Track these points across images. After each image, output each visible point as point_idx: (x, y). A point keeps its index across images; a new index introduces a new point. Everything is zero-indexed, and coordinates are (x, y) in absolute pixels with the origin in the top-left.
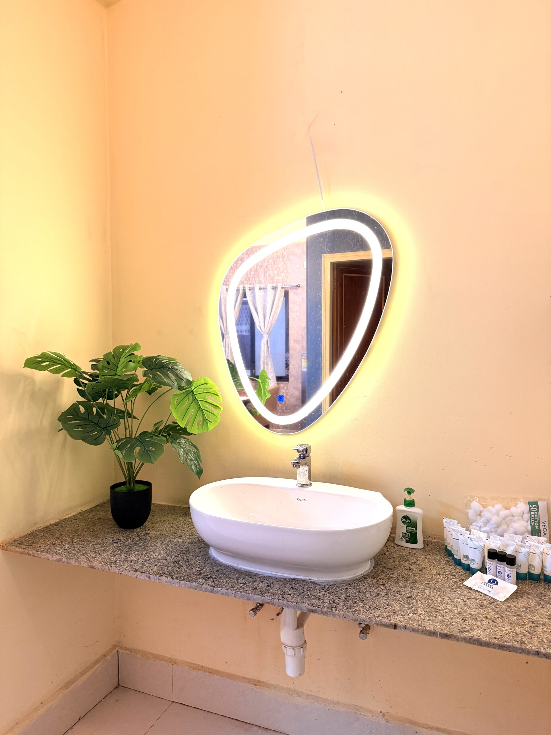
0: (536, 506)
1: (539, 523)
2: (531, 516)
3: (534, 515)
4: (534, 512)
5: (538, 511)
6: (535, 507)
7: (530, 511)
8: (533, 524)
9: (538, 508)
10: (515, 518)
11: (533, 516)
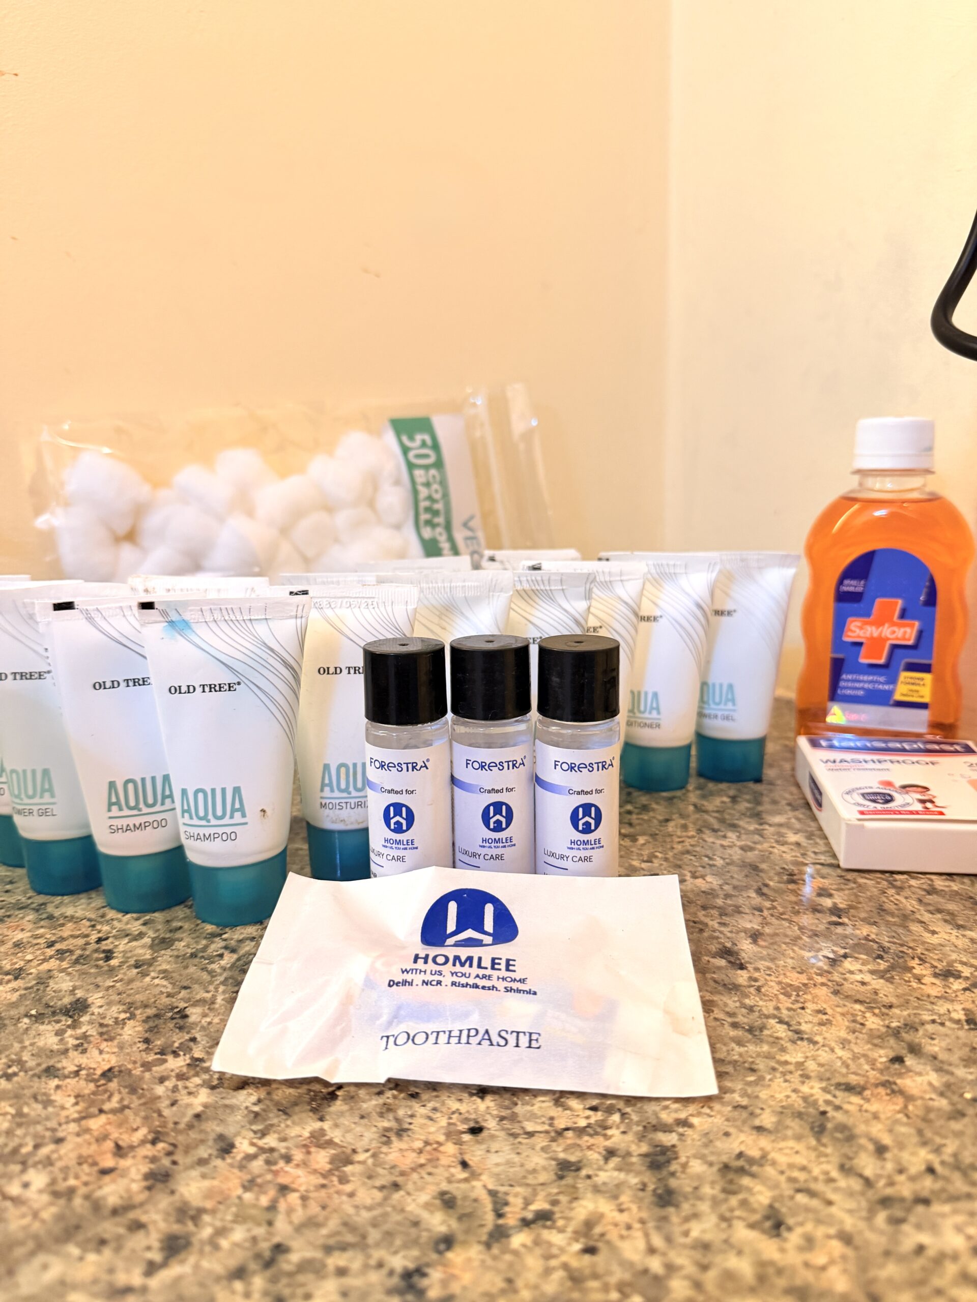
0: (427, 438)
1: (448, 527)
2: (415, 492)
3: (427, 485)
4: (426, 467)
5: (439, 464)
6: (424, 444)
7: (411, 466)
8: (427, 533)
9: (436, 447)
10: (342, 518)
11: (423, 492)
